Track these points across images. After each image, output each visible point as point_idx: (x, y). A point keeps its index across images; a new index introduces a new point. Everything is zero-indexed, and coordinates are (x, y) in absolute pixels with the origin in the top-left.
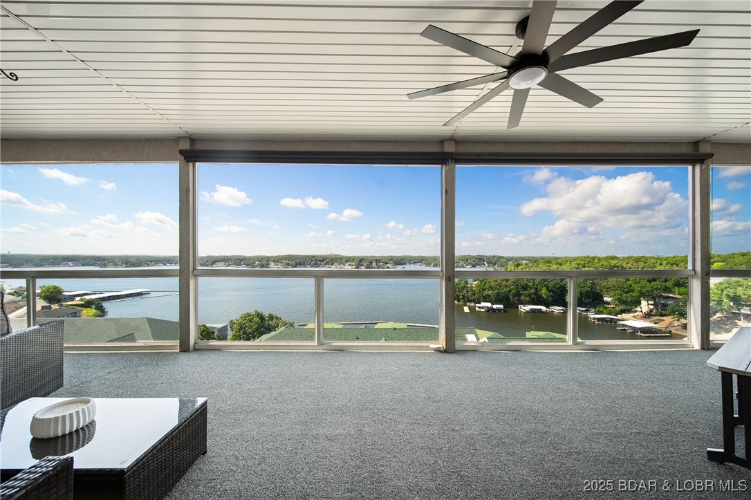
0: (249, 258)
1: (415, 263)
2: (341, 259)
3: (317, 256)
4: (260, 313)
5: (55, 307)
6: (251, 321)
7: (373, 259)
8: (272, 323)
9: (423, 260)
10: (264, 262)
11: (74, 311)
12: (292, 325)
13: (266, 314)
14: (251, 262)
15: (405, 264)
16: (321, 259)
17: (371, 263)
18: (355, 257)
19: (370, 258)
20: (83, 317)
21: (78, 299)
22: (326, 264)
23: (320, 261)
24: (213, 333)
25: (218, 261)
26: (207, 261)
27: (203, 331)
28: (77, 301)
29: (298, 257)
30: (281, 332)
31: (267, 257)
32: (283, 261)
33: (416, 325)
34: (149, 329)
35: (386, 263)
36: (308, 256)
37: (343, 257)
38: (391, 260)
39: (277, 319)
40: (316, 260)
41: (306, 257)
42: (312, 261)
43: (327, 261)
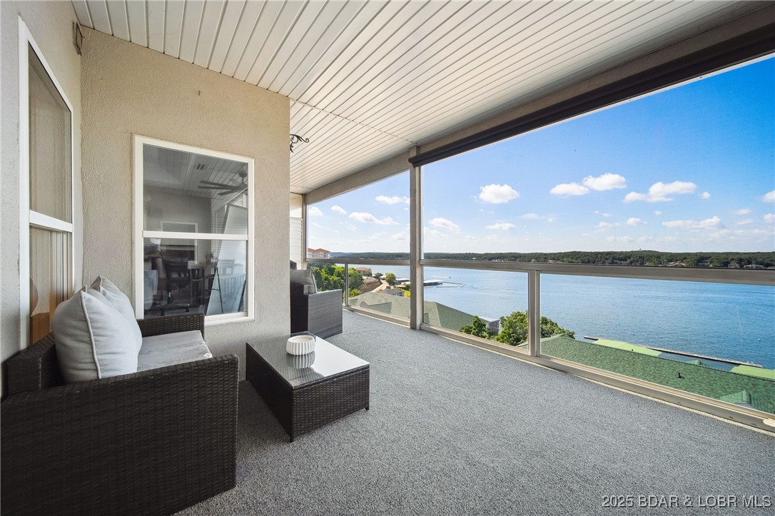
0: (524, 256)
3: (615, 253)
5: (392, 287)
10: (541, 260)
11: (400, 292)
12: (571, 336)
16: (621, 256)
18: (689, 254)
20: (405, 297)
21: (403, 283)
24: (485, 325)
25: (494, 259)
27: (476, 322)
28: (402, 285)
30: (554, 340)
31: (545, 254)
32: (565, 259)
34: (437, 312)
39: (552, 324)
40: (613, 258)
41: (597, 254)
42: (607, 259)
43: (632, 259)
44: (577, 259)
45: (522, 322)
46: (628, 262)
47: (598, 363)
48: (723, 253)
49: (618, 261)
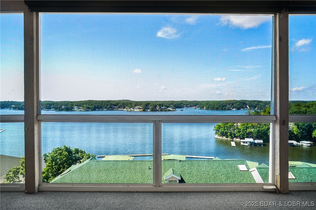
0: (57, 103)
1: (191, 106)
2: (131, 104)
4: (68, 148)
7: (157, 103)
8: (78, 155)
9: (197, 104)
10: (69, 106)
12: (94, 157)
15: (183, 107)
16: (115, 103)
17: (155, 107)
19: (154, 103)
30: (86, 164)
31: (72, 102)
32: (84, 106)
35: (168, 107)
37: (133, 102)
38: (172, 104)
39: (82, 152)
40: (111, 104)
41: (102, 102)
42: (108, 105)
43: (119, 105)
44: (91, 105)
45: (61, 155)
46: (118, 106)
47: (113, 172)
48: (154, 101)
49: (113, 106)
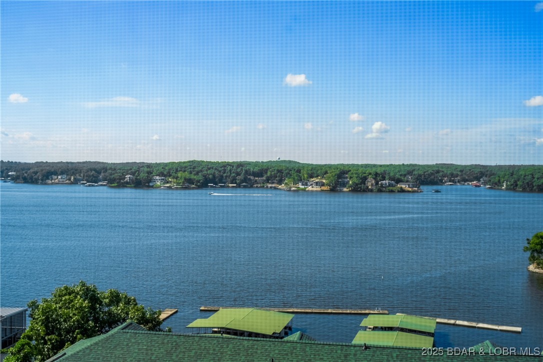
0: (114, 167)
1: (465, 180)
2: (299, 171)
3: (249, 163)
4: (92, 287)
6: (68, 304)
7: (369, 170)
8: (117, 310)
9: (482, 174)
10: (143, 175)
13: (104, 291)
14: (116, 176)
15: (441, 182)
16: (256, 169)
17: (364, 180)
18: (330, 166)
19: (361, 170)
22: (268, 180)
23: (255, 174)
25: (56, 173)
26: (36, 173)
29: (210, 165)
31: (149, 166)
32: (179, 174)
33: (459, 322)
35: (399, 181)
36: (229, 164)
37: (304, 166)
38: (410, 173)
39: (128, 302)
40: (246, 171)
42: (238, 174)
44: (197, 173)
46: (264, 178)
48: (362, 165)
49: (252, 177)
